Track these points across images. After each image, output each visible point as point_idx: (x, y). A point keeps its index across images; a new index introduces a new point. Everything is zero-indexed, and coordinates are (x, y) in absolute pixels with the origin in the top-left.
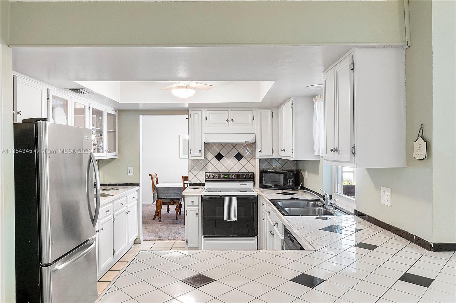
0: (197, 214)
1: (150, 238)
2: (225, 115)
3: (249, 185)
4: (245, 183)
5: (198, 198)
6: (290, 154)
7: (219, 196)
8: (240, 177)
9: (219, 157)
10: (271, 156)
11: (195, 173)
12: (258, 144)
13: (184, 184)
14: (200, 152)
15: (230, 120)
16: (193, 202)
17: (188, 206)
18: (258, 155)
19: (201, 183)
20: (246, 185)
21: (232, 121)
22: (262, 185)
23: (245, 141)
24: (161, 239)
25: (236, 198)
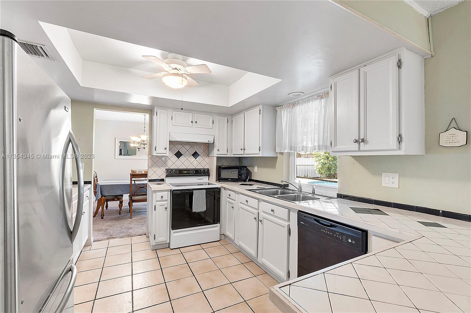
0: (166, 208)
1: (101, 237)
2: (190, 117)
3: (205, 179)
4: (202, 178)
5: (167, 192)
6: (258, 152)
7: (188, 189)
8: (198, 173)
9: (179, 155)
10: (226, 155)
11: (155, 169)
12: (216, 143)
13: (131, 180)
14: (166, 149)
15: (194, 122)
16: (162, 197)
17: (157, 201)
18: (215, 153)
19: (161, 179)
20: (202, 180)
21: (196, 123)
22: (219, 179)
23: (208, 141)
24: (114, 236)
25: (205, 191)
